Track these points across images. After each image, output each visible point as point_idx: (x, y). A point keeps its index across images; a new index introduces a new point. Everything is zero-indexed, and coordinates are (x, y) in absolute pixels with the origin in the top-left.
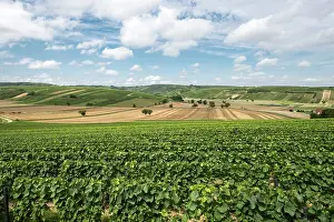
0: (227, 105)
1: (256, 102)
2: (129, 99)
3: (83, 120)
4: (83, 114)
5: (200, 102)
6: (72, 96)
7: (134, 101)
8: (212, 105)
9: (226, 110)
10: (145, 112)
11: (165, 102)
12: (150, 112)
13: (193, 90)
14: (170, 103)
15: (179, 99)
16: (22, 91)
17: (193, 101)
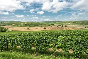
0: (67, 26)
1: (75, 25)
2: (40, 25)
3: (29, 30)
4: (29, 29)
5: (59, 25)
6: (26, 24)
7: (42, 25)
8: (63, 26)
9: (66, 28)
10: (44, 28)
11: (49, 25)
12: (46, 28)
13: (57, 22)
14: (51, 26)
15: (53, 25)
16: (14, 23)
17: (57, 25)
